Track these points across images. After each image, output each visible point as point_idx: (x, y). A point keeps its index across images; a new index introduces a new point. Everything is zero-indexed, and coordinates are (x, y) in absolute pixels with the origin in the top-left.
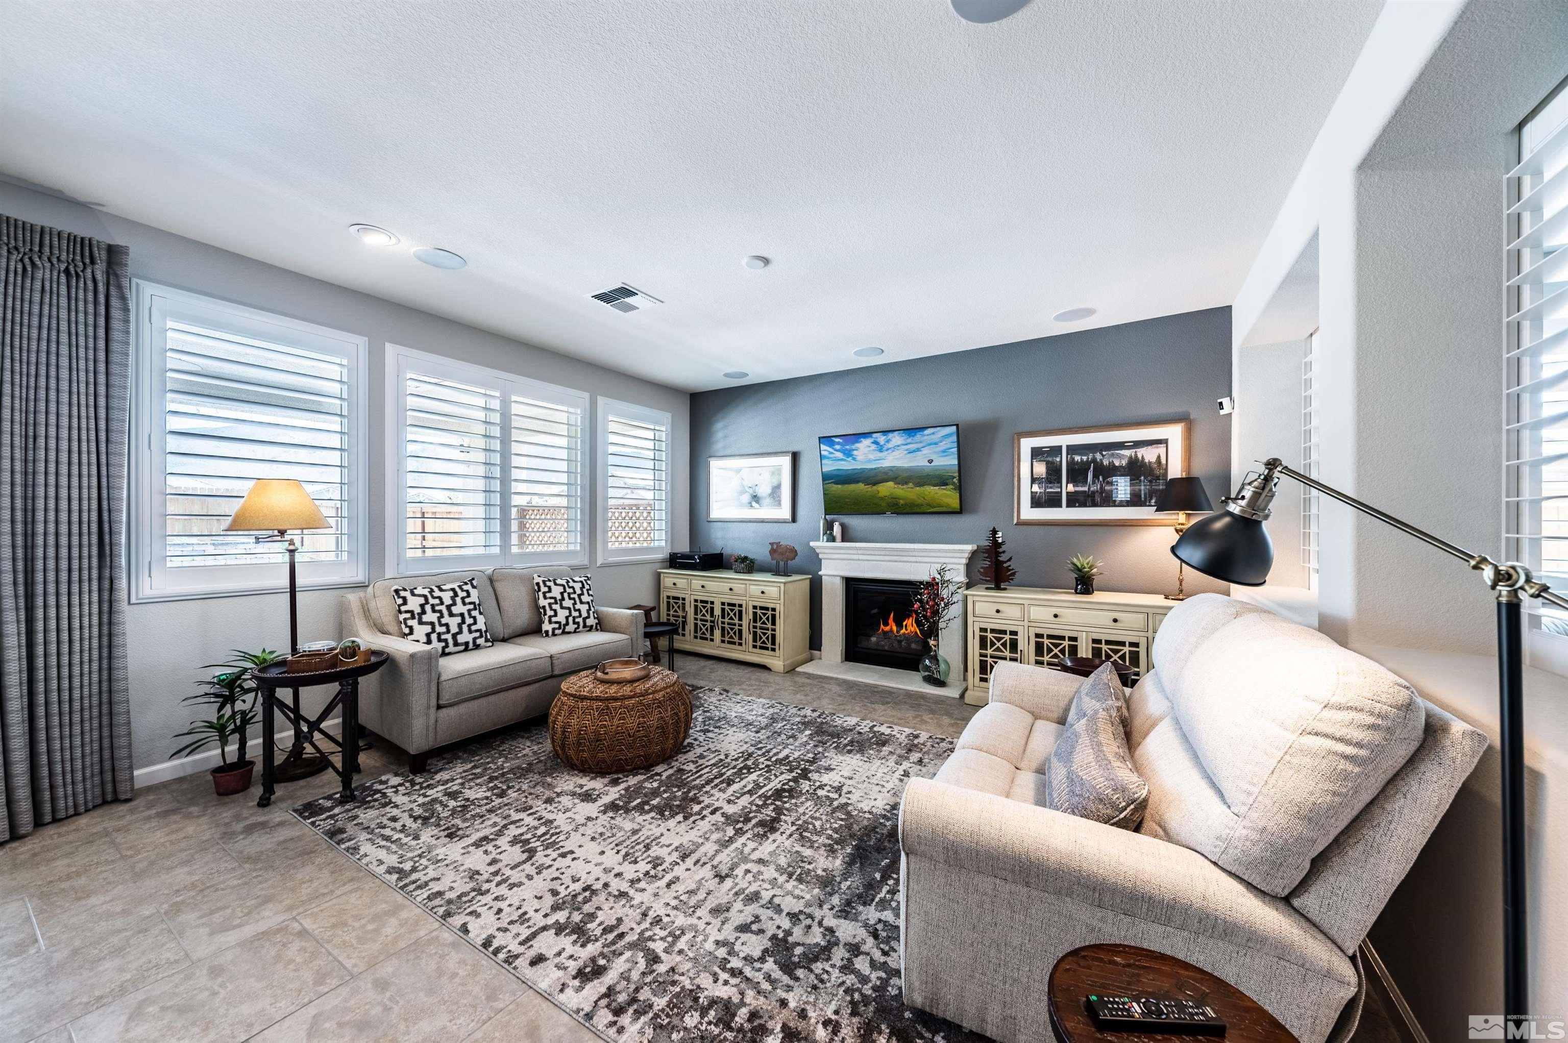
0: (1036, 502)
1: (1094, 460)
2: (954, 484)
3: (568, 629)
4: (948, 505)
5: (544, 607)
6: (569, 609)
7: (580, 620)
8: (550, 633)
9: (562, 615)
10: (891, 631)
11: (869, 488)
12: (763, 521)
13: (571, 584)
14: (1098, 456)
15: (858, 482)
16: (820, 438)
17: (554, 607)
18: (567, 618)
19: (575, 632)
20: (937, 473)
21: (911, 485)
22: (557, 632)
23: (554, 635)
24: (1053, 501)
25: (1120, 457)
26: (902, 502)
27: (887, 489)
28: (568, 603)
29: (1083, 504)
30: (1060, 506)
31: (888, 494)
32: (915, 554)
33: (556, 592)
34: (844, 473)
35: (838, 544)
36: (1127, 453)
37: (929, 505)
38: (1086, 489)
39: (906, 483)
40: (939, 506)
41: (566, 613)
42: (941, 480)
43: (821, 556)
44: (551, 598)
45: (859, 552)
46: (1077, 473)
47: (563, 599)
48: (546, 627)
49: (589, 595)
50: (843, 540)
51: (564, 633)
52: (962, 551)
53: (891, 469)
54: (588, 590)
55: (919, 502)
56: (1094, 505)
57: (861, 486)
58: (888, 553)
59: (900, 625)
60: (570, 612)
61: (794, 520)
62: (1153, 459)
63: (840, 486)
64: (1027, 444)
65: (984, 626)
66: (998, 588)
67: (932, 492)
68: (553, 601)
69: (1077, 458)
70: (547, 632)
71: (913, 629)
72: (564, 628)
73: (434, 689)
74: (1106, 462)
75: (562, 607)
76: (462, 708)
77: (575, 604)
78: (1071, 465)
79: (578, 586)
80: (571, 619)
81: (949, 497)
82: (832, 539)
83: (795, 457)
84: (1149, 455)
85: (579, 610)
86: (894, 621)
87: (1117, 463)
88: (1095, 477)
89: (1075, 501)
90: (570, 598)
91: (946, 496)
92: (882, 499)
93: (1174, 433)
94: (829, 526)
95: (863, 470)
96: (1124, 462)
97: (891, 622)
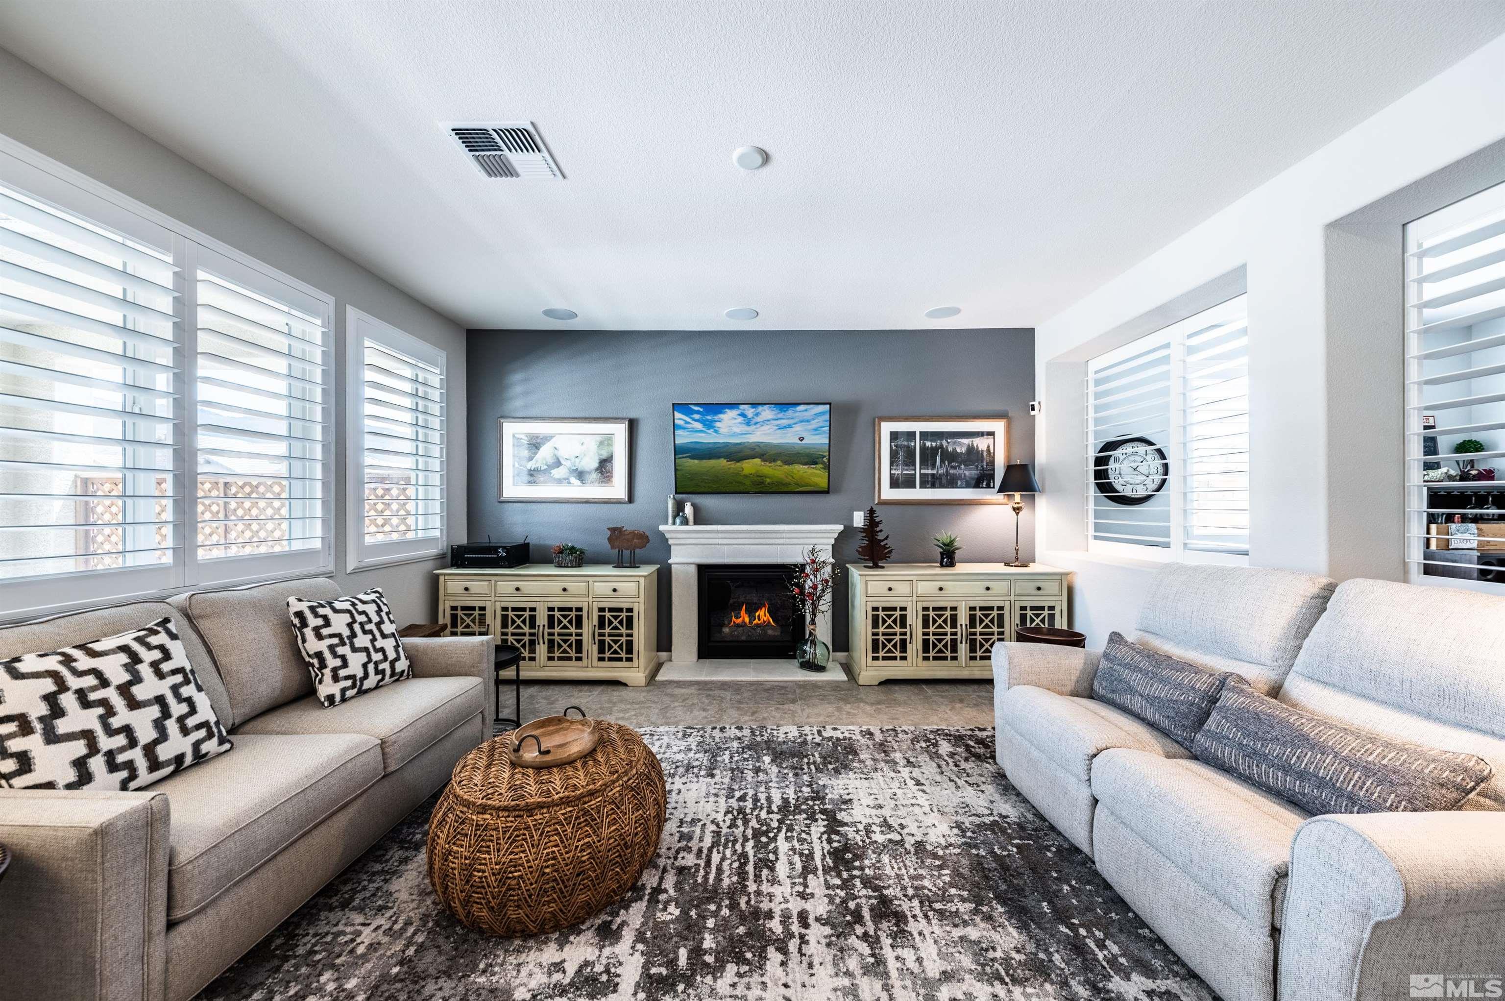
0: (895, 483)
1: (941, 446)
2: (823, 463)
3: (367, 684)
4: (816, 485)
5: (319, 655)
6: (366, 650)
7: (386, 666)
8: (338, 698)
9: (356, 662)
10: (743, 621)
11: (733, 466)
12: (587, 502)
13: (361, 607)
14: (944, 443)
15: (719, 458)
16: (673, 404)
17: (340, 650)
18: (365, 666)
19: (377, 687)
20: (808, 451)
21: (779, 463)
22: (349, 693)
23: (344, 700)
24: (909, 483)
25: (961, 444)
26: (768, 480)
27: (750, 466)
28: (362, 640)
29: (933, 486)
30: (915, 487)
31: (753, 471)
32: (785, 535)
33: (339, 624)
34: (704, 447)
35: (691, 527)
36: (966, 441)
37: (797, 484)
38: (935, 472)
39: (774, 461)
40: (807, 485)
41: (362, 657)
42: (811, 459)
43: (670, 542)
44: (331, 636)
45: (720, 535)
46: (928, 456)
47: (353, 635)
48: (327, 688)
49: (392, 622)
50: (695, 523)
51: (362, 692)
52: (833, 531)
53: (758, 445)
54: (388, 614)
55: (787, 480)
56: (942, 486)
57: (723, 462)
58: (753, 536)
59: (751, 612)
60: (369, 656)
61: (631, 499)
62: (985, 449)
63: (696, 461)
64: (887, 428)
65: (875, 605)
66: (876, 566)
67: (801, 470)
68: (335, 641)
69: (928, 444)
70: (331, 698)
71: (765, 619)
72: (362, 685)
73: (161, 890)
74: (950, 449)
75: (354, 650)
76: (226, 908)
77: (374, 640)
78: (923, 449)
79: (371, 609)
80: (371, 667)
81: (817, 476)
82: (685, 522)
83: (633, 426)
84: (981, 444)
85: (382, 650)
86: (747, 611)
87: (959, 451)
88: (942, 461)
89: (930, 482)
90: (365, 632)
91: (815, 475)
92: (746, 476)
93: (998, 427)
94: (679, 508)
95: (727, 444)
96: (964, 450)
97: (743, 612)
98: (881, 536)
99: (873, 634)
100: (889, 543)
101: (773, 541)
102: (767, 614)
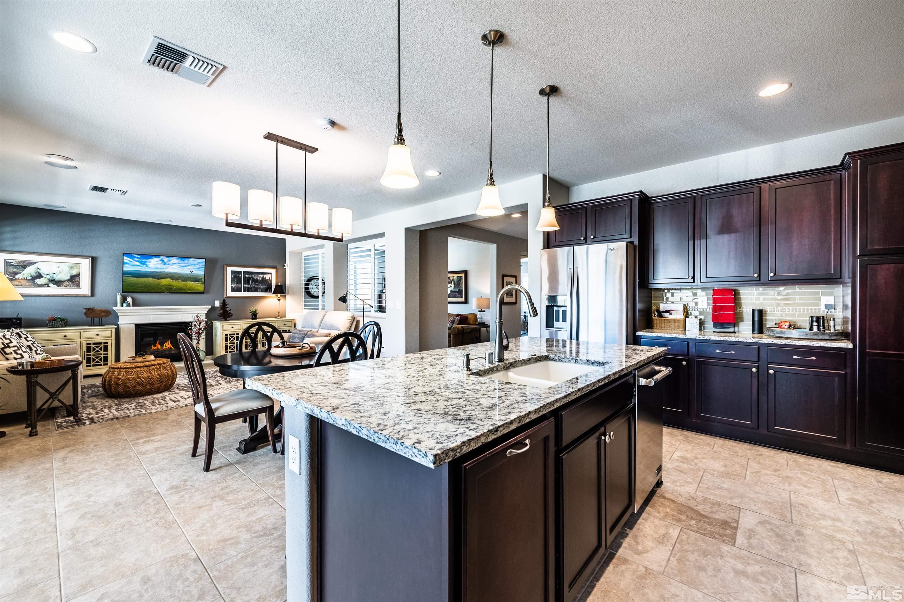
0: (233, 290)
1: (252, 277)
2: (202, 281)
4: (198, 290)
10: (158, 348)
11: (156, 281)
12: (63, 296)
14: (253, 276)
15: (148, 277)
16: (123, 253)
20: (194, 277)
21: (180, 280)
24: (238, 290)
25: (260, 277)
26: (174, 287)
27: (165, 282)
29: (248, 291)
30: (241, 291)
31: (166, 284)
32: (182, 310)
34: (140, 272)
35: (131, 308)
36: (261, 276)
37: (189, 289)
38: (249, 286)
39: (178, 280)
40: (194, 290)
42: (196, 279)
43: (119, 314)
45: (149, 311)
46: (247, 281)
50: (133, 306)
52: (206, 308)
53: (170, 273)
55: (184, 288)
56: (252, 291)
57: (151, 279)
58: (167, 311)
59: (162, 344)
61: (93, 294)
62: (268, 279)
63: (135, 278)
64: (229, 269)
65: (226, 333)
66: (226, 320)
67: (191, 284)
69: (247, 276)
71: (169, 346)
74: (255, 278)
78: (244, 277)
81: (199, 287)
82: (129, 305)
83: (94, 261)
84: (267, 277)
86: (159, 344)
87: (258, 279)
88: (252, 282)
89: (247, 290)
91: (198, 286)
92: (163, 286)
93: (273, 271)
94: (124, 300)
95: (152, 272)
96: (260, 279)
97: (157, 344)
98: (228, 309)
99: (226, 344)
100: (231, 312)
101: (176, 313)
102: (170, 344)
